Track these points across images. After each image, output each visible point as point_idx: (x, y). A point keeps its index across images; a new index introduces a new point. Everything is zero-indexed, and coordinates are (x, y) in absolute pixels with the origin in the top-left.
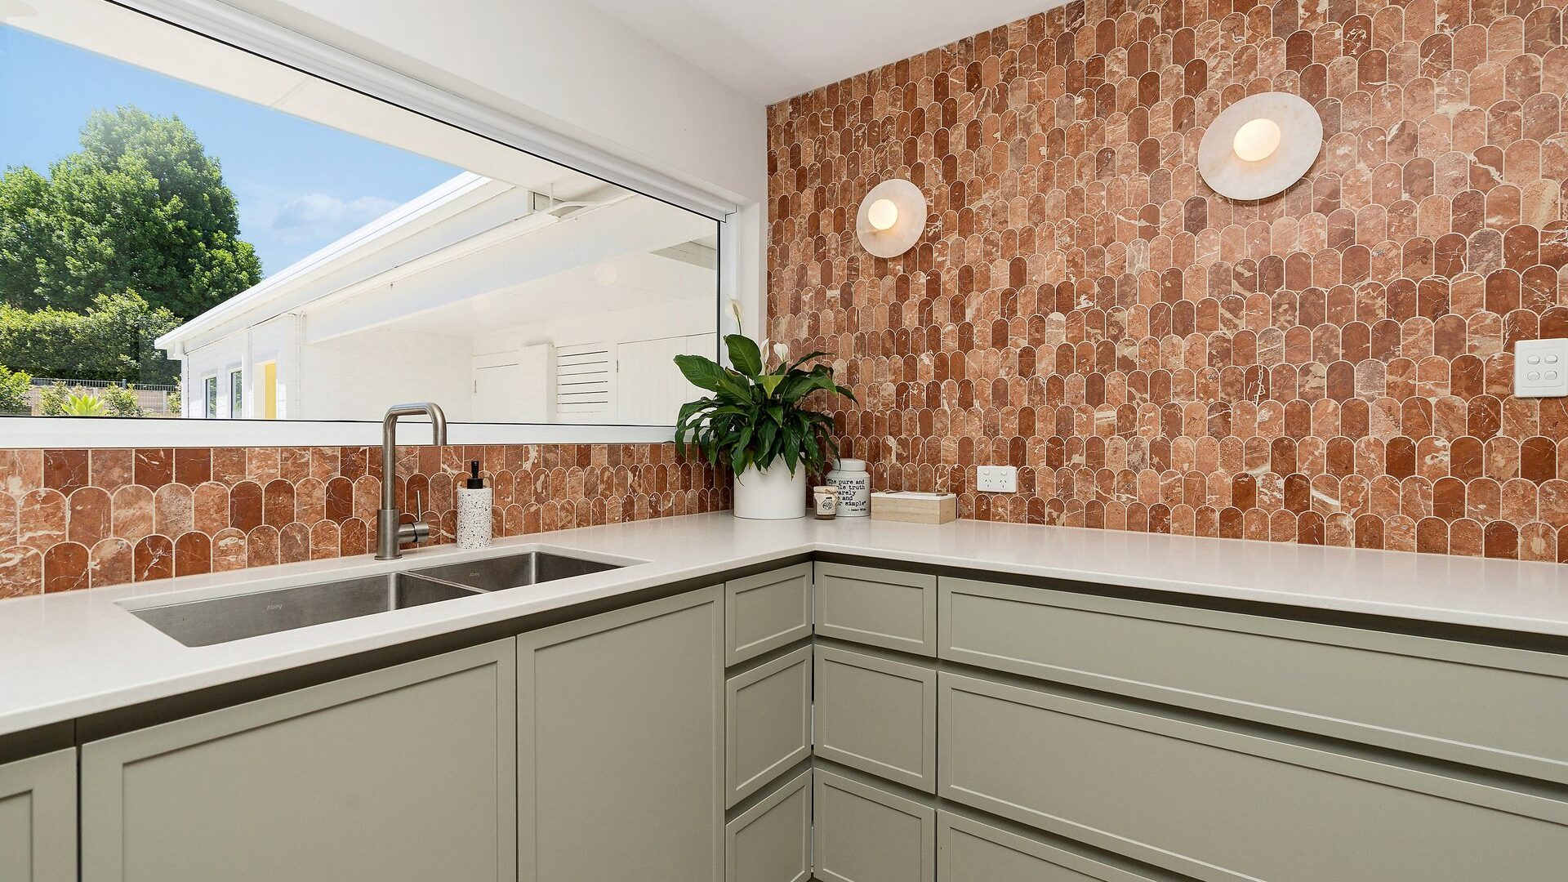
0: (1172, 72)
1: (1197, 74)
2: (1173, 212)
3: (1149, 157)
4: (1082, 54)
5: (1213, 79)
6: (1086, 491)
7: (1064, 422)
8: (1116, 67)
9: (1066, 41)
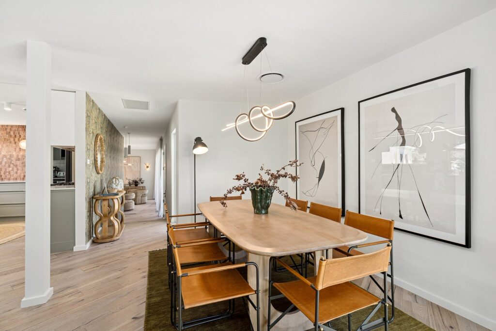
0: (18, 135)
1: (20, 136)
2: (18, 149)
3: (15, 143)
4: (8, 130)
5: (22, 137)
6: (8, 177)
7: (6, 169)
8: (12, 133)
9: (6, 129)
